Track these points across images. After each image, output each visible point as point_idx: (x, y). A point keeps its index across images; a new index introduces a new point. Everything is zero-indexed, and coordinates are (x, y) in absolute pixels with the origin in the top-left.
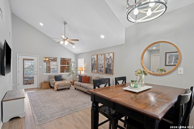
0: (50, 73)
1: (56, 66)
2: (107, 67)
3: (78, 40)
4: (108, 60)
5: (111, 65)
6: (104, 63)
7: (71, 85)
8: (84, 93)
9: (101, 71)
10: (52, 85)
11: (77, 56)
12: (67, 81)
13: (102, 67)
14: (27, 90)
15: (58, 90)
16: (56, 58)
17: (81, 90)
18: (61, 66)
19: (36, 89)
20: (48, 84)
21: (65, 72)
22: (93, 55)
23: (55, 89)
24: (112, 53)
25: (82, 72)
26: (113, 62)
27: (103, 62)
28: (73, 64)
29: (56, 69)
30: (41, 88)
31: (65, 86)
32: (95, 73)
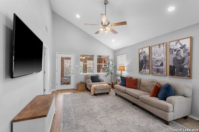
0: (86, 72)
1: (93, 65)
2: (172, 65)
3: (124, 23)
4: (175, 53)
5: (186, 61)
6: (165, 58)
7: (110, 89)
8: (131, 104)
9: (158, 71)
10: (88, 87)
11: (116, 52)
12: (105, 83)
13: (162, 65)
14: (64, 91)
15: (95, 95)
16: (93, 56)
17: (127, 98)
18: (98, 65)
19: (72, 91)
20: (84, 85)
21: (101, 71)
22: (142, 48)
23: (92, 93)
24: (189, 39)
25: (123, 72)
26: (190, 54)
27: (163, 56)
28: (111, 63)
29: (92, 69)
30: (77, 90)
31: (103, 89)
32: (146, 74)
